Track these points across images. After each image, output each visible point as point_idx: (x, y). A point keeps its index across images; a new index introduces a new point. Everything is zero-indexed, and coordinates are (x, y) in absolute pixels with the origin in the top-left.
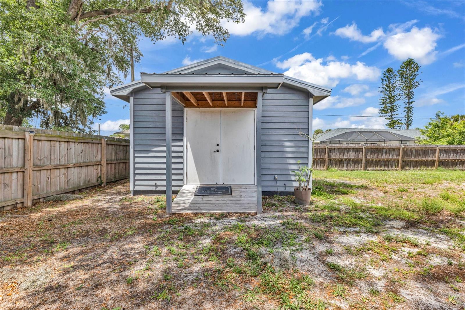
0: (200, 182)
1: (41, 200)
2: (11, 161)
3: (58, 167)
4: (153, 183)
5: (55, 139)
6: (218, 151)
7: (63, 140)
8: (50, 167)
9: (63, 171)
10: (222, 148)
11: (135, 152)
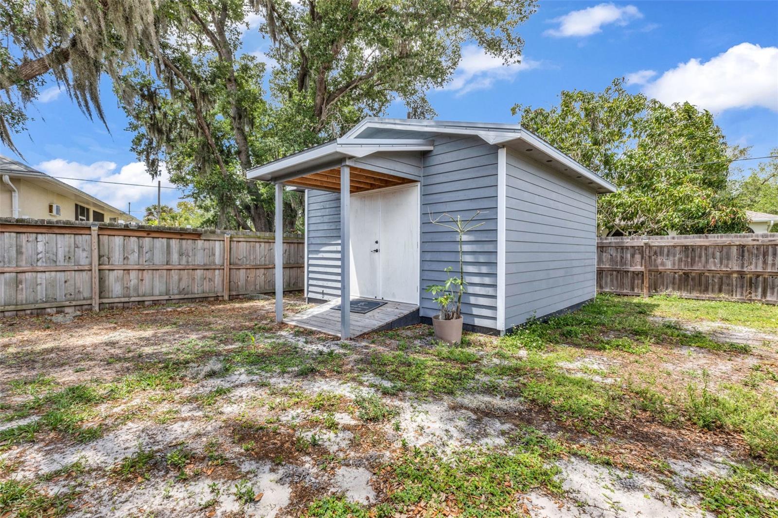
0: (360, 294)
1: (240, 297)
2: (214, 260)
3: (257, 268)
4: (320, 290)
5: (254, 240)
6: (377, 251)
7: (262, 240)
8: (248, 267)
9: (262, 271)
10: (381, 246)
11: (309, 251)
